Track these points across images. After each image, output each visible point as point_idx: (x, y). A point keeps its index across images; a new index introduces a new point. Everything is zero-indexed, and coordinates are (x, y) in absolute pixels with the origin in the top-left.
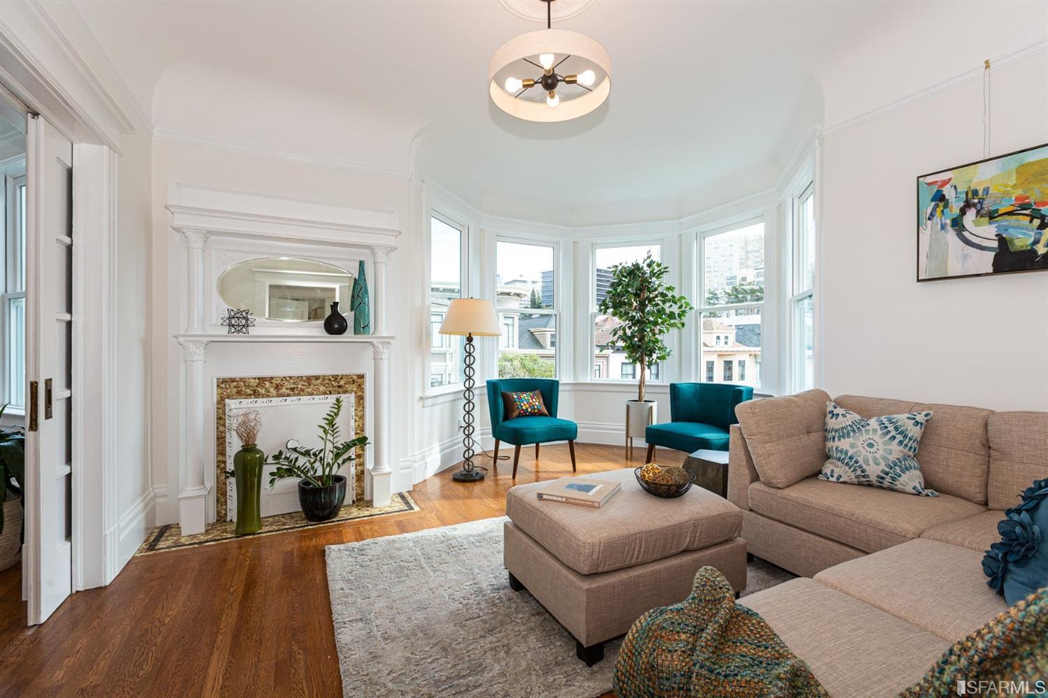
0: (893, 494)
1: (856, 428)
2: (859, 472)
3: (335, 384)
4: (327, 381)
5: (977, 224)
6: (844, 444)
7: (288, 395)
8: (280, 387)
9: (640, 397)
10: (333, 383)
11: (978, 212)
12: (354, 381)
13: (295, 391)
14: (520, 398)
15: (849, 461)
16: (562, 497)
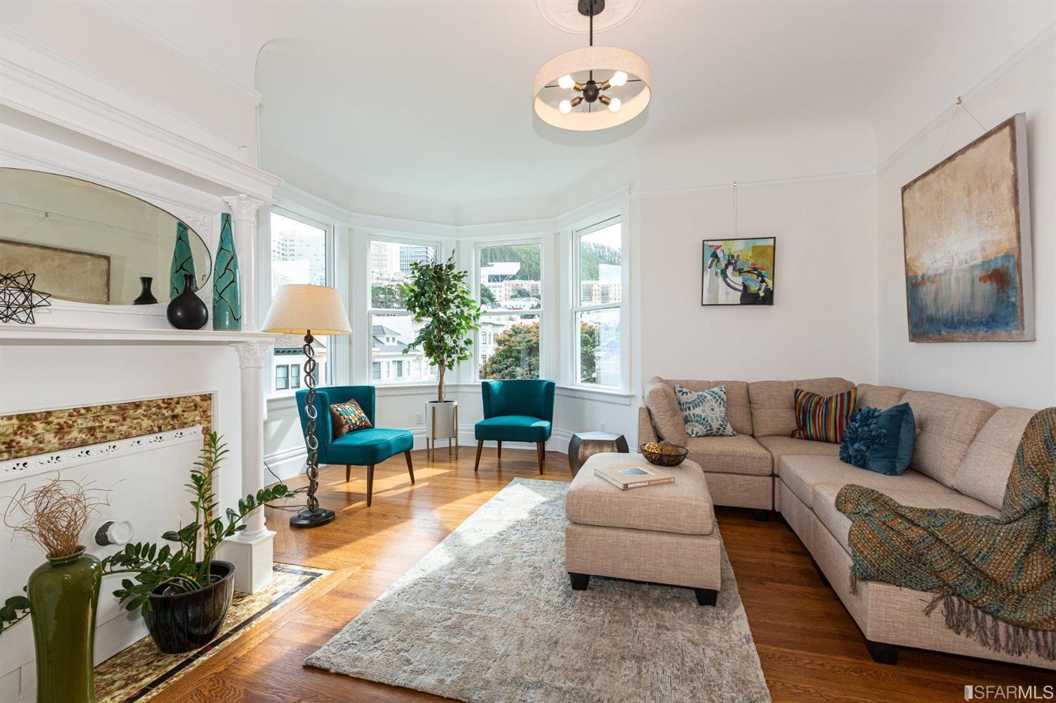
0: (722, 437)
1: (702, 400)
2: (708, 428)
3: (167, 413)
4: (154, 410)
5: (733, 275)
6: (698, 411)
7: (84, 443)
8: (66, 429)
9: (440, 397)
10: (164, 411)
11: (734, 268)
12: (195, 405)
13: (95, 435)
14: (346, 411)
15: (703, 421)
16: (645, 482)
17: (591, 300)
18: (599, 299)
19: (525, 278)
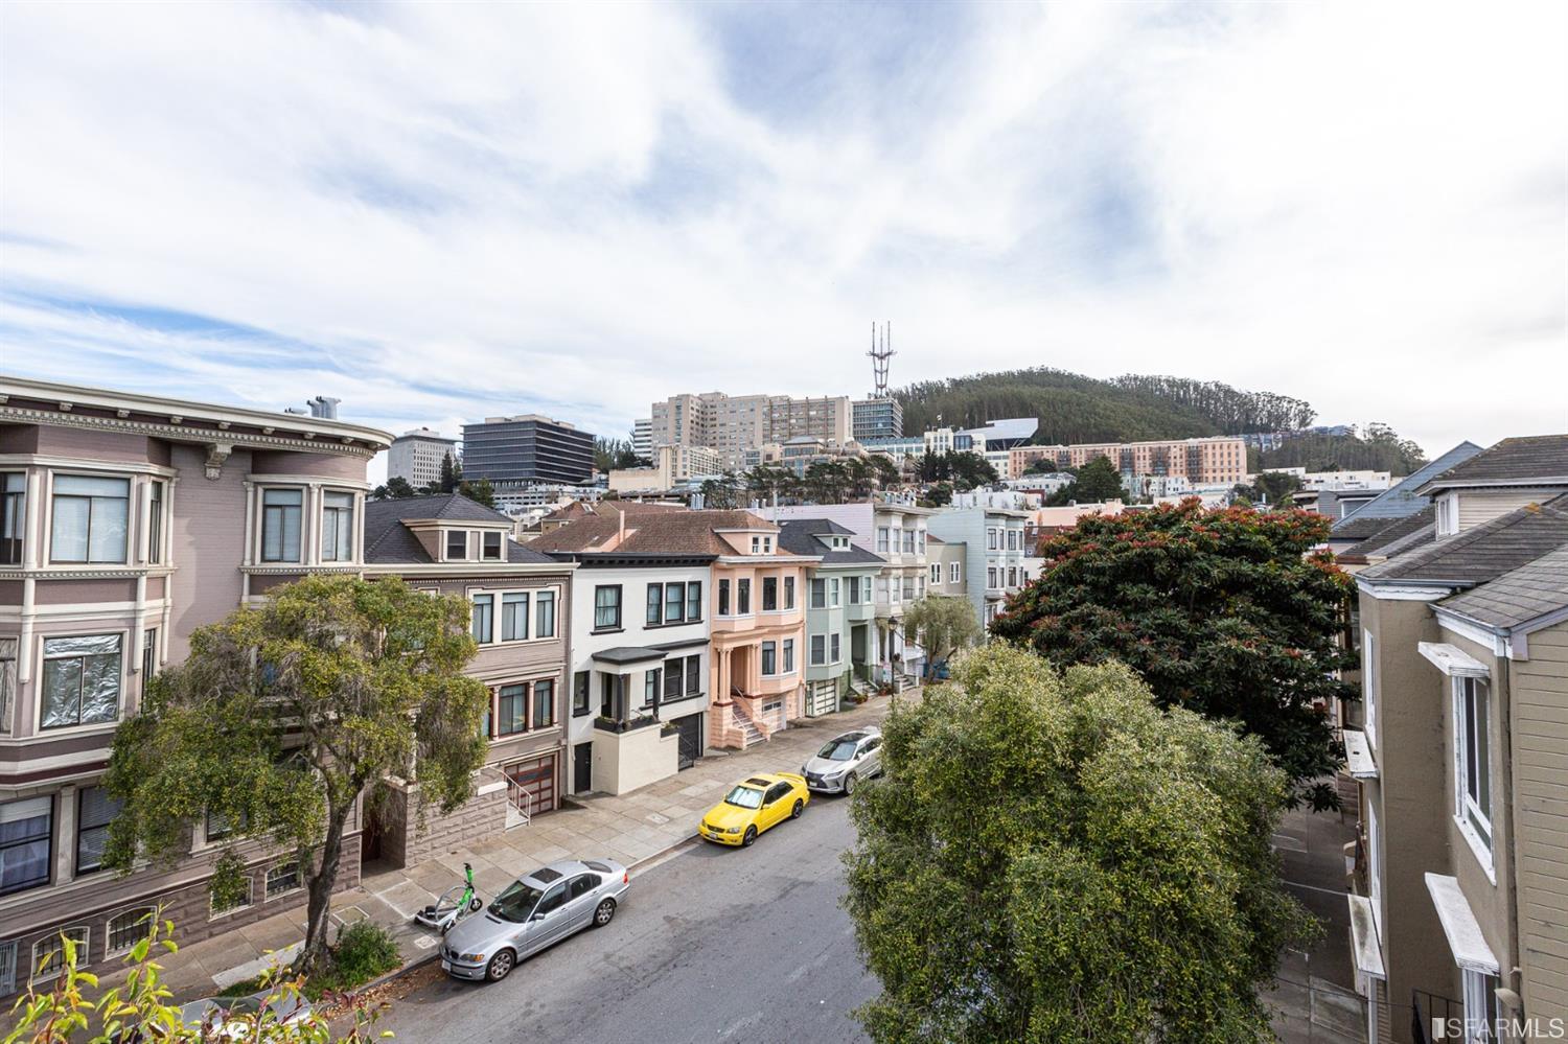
17: (1167, 474)
18: (1181, 472)
19: (1047, 442)
